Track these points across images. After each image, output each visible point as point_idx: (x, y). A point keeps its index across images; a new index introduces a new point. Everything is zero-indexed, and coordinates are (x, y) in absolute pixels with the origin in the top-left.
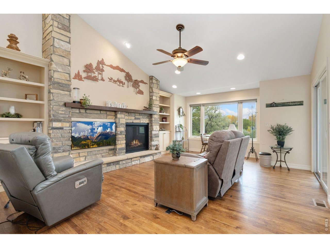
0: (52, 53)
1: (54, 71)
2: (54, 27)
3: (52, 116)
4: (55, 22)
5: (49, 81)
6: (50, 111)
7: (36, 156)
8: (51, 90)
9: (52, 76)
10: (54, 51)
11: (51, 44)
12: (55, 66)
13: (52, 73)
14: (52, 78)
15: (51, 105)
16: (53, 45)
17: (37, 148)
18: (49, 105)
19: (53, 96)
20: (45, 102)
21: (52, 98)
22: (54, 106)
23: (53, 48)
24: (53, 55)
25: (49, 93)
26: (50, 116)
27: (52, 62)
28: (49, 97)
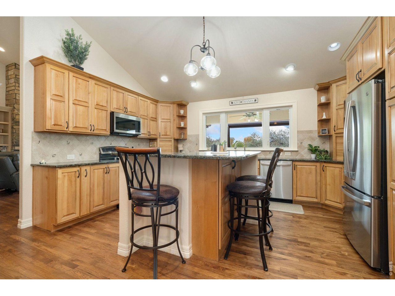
0: (14, 103)
1: (16, 115)
2: (16, 87)
3: (14, 142)
4: (17, 84)
5: (12, 121)
6: (12, 140)
7: (13, 161)
8: (14, 126)
9: (15, 117)
10: (16, 102)
11: (14, 98)
12: (17, 112)
13: (15, 116)
14: (15, 119)
15: (13, 136)
16: (15, 98)
17: (13, 158)
18: (12, 136)
19: (15, 130)
20: (9, 134)
21: (14, 131)
22: (16, 137)
23: (16, 100)
24: (15, 105)
25: (12, 128)
26: (13, 143)
27: (15, 109)
28: (12, 131)
